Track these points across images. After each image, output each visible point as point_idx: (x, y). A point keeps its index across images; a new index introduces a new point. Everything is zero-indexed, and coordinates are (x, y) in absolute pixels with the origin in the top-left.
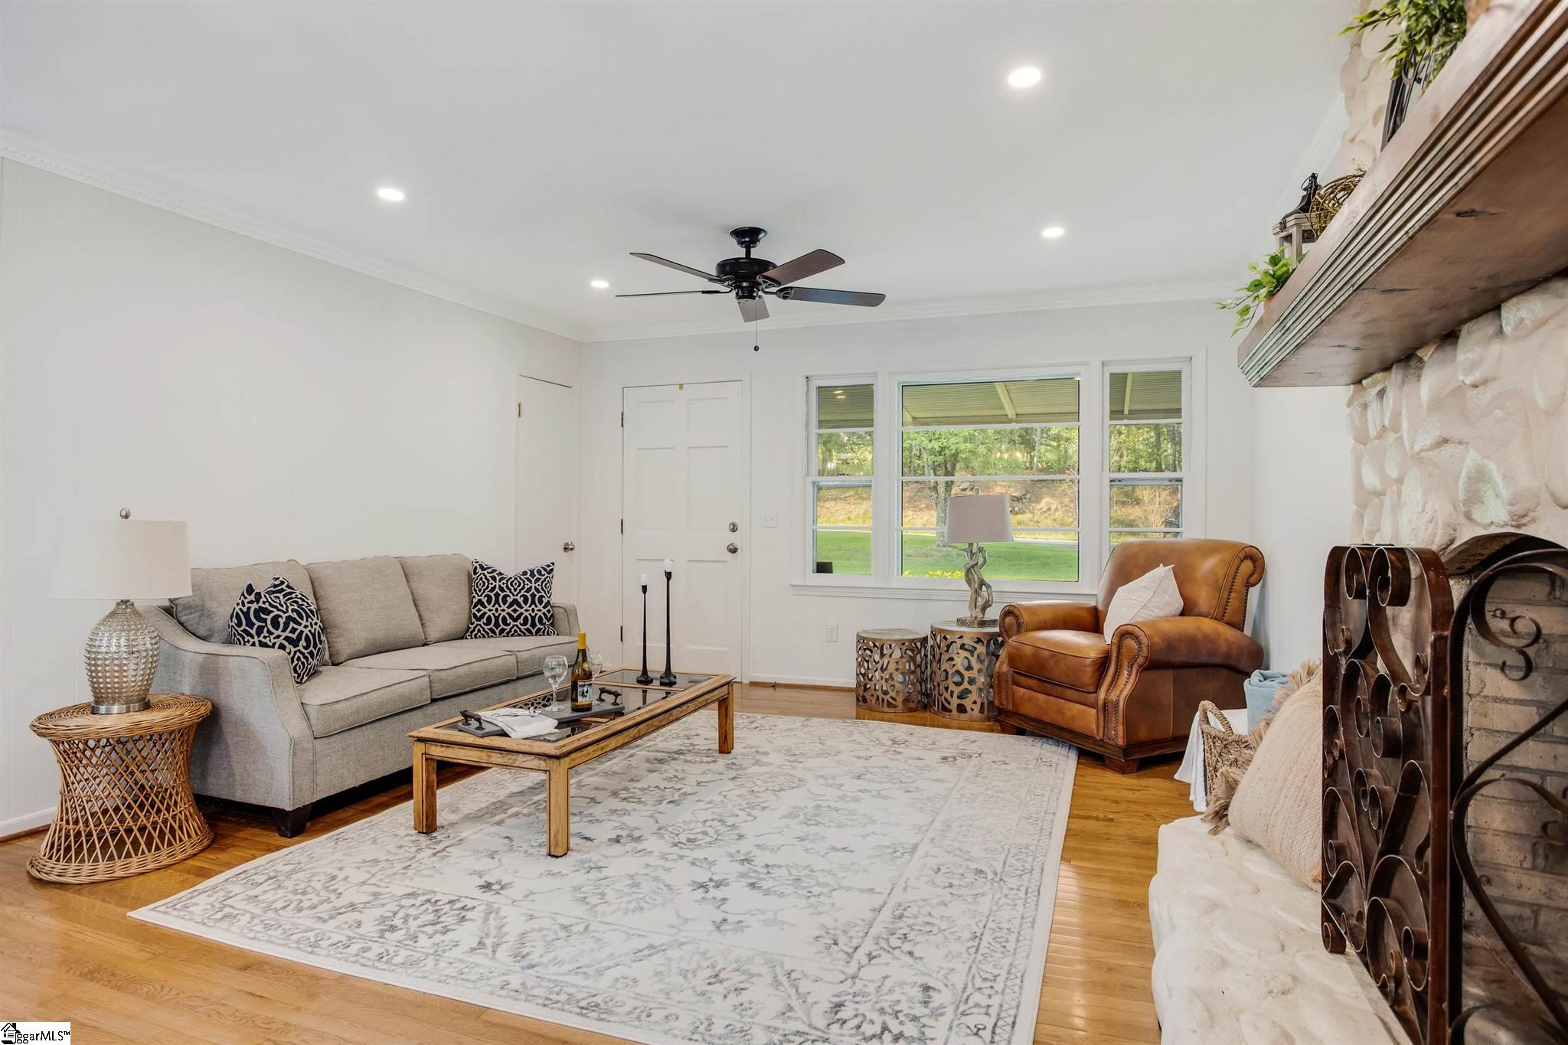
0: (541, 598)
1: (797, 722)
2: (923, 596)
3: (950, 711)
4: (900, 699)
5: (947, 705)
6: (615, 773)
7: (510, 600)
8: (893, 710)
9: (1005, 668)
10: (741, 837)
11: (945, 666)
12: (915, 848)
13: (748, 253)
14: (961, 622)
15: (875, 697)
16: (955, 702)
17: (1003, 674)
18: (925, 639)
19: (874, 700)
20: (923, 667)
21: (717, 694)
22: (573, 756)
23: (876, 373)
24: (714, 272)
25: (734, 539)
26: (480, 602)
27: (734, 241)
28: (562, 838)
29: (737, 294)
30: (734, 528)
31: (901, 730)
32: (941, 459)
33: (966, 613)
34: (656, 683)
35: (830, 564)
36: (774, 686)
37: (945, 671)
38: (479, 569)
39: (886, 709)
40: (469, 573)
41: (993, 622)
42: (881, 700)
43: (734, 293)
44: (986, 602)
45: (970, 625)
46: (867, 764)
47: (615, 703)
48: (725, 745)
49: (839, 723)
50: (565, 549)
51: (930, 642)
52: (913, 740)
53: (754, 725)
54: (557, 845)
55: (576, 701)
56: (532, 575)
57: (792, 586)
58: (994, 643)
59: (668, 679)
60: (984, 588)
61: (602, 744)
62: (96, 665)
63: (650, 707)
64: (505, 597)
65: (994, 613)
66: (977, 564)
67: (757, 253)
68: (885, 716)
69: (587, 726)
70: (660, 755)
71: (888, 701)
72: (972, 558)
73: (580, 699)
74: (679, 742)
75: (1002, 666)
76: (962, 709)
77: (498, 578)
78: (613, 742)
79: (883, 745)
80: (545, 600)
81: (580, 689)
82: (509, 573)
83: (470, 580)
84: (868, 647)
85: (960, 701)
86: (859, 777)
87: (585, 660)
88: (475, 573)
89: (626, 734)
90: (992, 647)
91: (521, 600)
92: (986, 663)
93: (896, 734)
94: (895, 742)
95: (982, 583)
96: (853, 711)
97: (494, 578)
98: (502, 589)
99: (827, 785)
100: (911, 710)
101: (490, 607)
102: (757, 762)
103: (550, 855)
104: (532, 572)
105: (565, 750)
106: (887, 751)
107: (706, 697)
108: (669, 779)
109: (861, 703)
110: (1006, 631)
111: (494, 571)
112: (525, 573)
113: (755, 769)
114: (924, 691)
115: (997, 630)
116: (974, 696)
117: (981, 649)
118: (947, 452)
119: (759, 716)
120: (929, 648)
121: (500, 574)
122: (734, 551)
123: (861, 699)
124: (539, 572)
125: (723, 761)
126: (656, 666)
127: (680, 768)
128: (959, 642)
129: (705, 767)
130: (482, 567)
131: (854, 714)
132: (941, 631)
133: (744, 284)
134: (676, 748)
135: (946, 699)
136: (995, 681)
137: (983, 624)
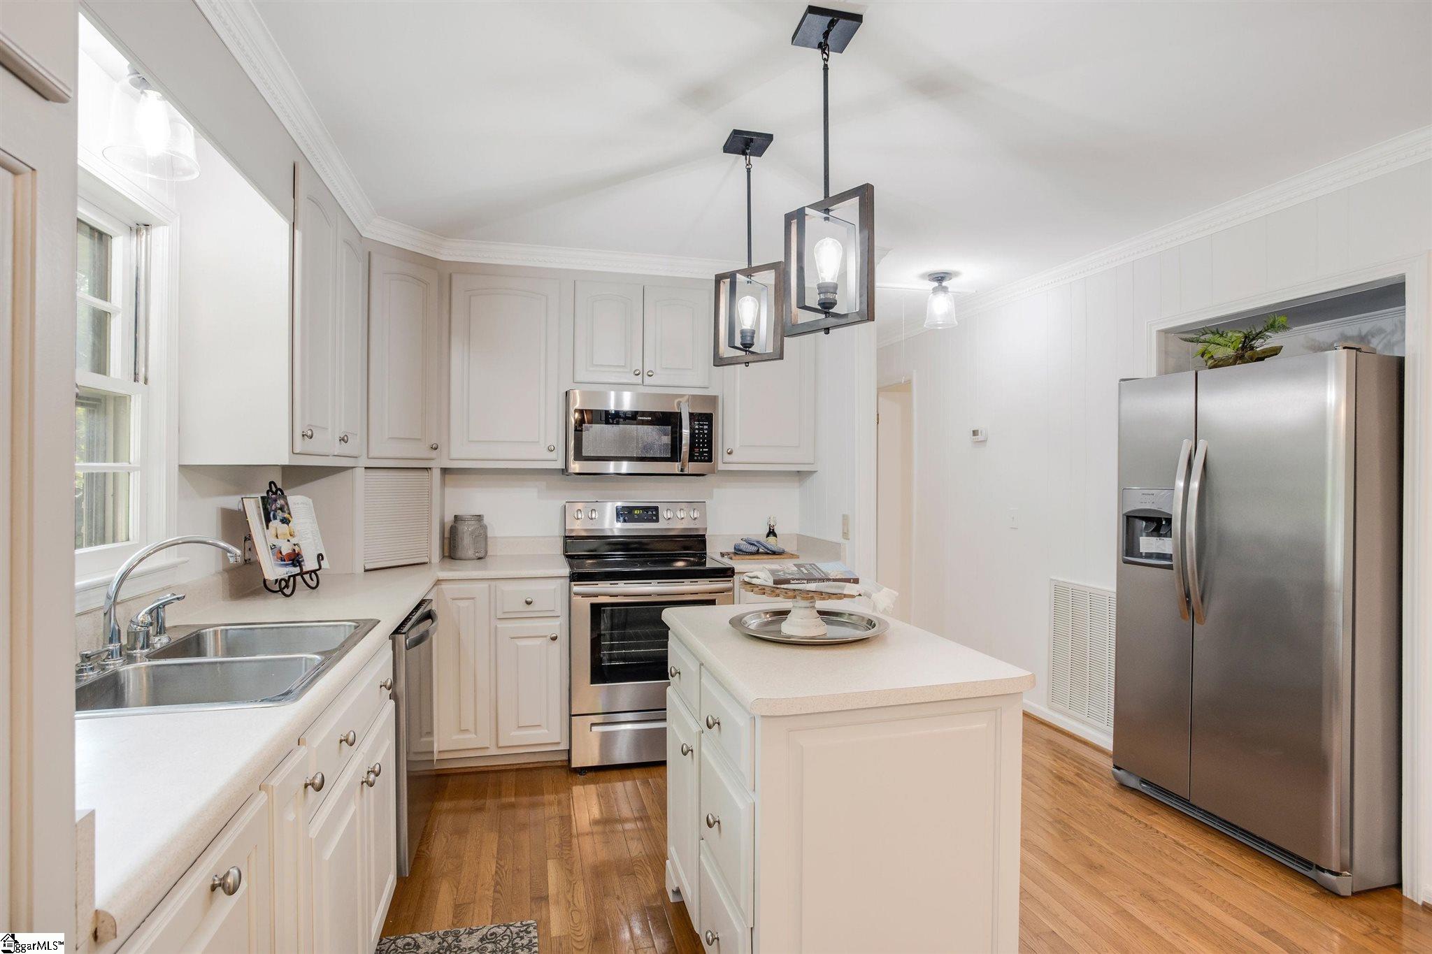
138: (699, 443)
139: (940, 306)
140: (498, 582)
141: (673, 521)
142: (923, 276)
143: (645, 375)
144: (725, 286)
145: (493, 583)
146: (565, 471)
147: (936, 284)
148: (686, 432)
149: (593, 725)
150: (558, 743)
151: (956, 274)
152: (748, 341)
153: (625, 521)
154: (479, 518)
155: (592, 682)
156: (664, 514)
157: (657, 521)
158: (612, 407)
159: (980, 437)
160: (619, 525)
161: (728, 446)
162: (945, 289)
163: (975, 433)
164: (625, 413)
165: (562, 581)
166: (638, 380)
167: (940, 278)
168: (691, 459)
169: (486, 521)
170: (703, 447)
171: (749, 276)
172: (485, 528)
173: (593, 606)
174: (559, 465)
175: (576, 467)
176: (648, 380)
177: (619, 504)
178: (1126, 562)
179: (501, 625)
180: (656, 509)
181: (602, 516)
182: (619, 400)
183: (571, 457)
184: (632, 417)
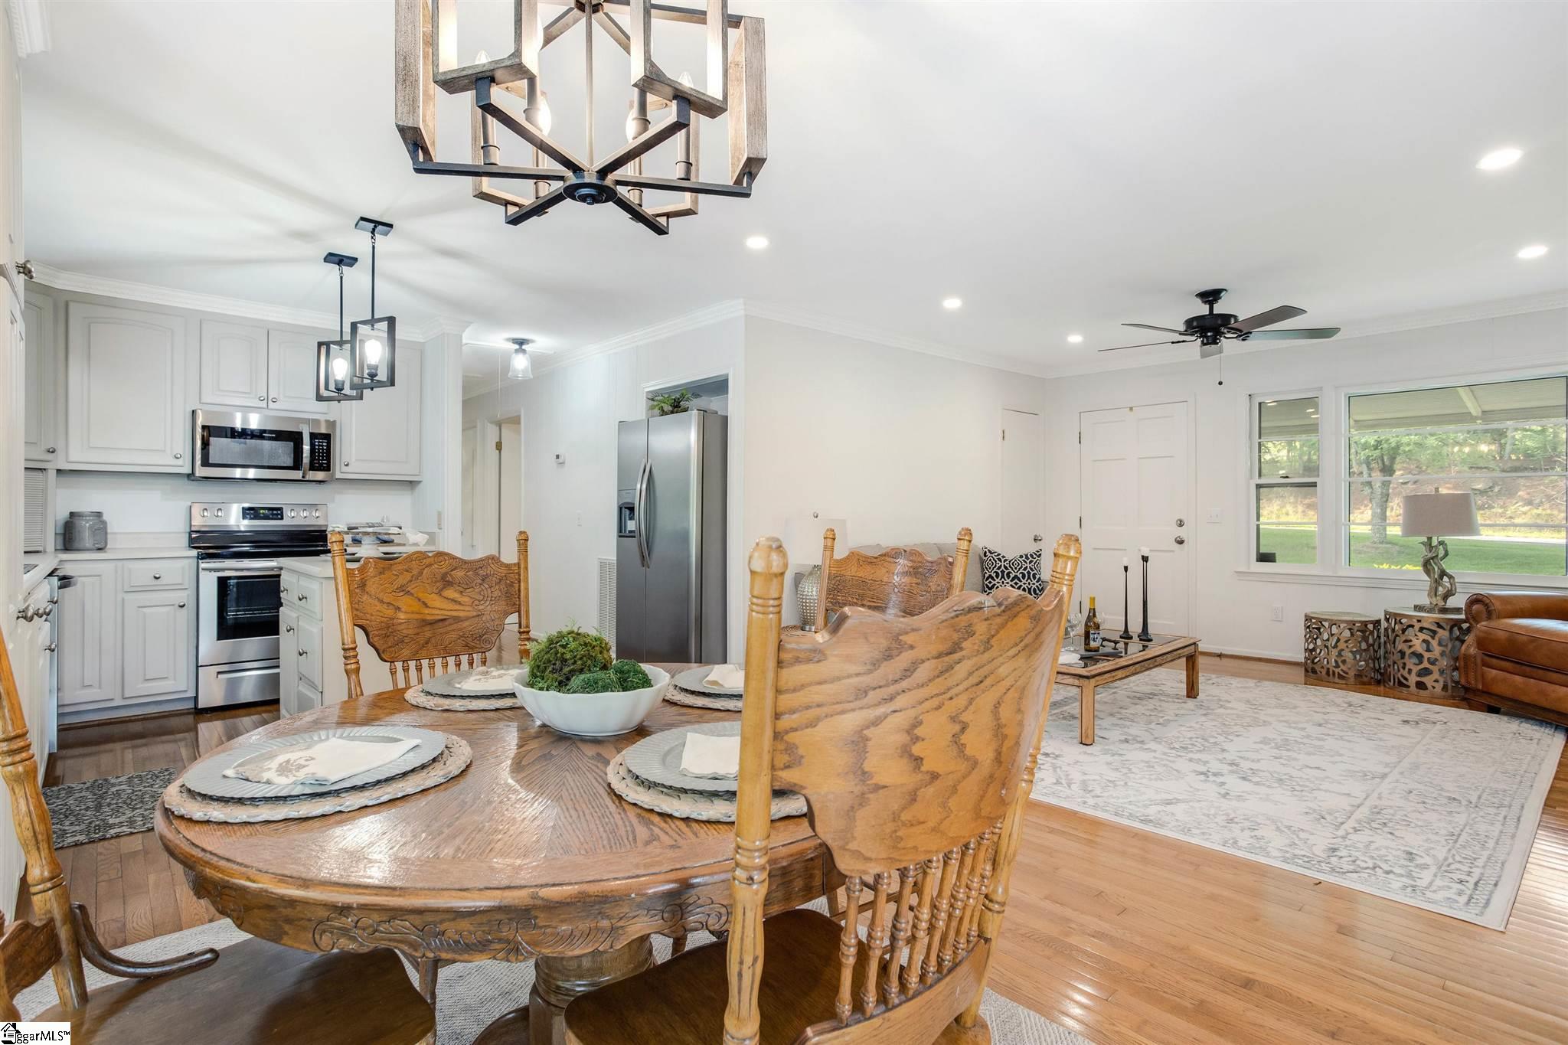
0: (1034, 575)
1: (1251, 683)
2: (1375, 585)
3: (1409, 687)
4: (1352, 673)
5: (1404, 681)
6: (1106, 703)
7: (1012, 576)
8: (1344, 682)
9: (1473, 651)
10: (1224, 750)
11: (1400, 646)
12: (1384, 776)
13: (1211, 309)
14: (1418, 608)
15: (1325, 670)
16: (1413, 679)
17: (1470, 656)
18: (1378, 622)
19: (1324, 672)
20: (1376, 647)
21: (1187, 651)
22: (1097, 678)
23: (1321, 388)
24: (1182, 328)
25: (1182, 533)
26: (990, 576)
27: (1199, 301)
28: (1090, 732)
29: (1202, 341)
30: (1181, 524)
31: (1356, 697)
32: (1377, 453)
33: (1425, 600)
34: (1136, 639)
35: (1273, 555)
36: (1220, 656)
37: (1400, 651)
38: (988, 553)
39: (1337, 680)
40: (980, 558)
41: (1458, 610)
42: (1331, 672)
43: (1199, 341)
44: (1448, 591)
45: (1430, 610)
46: (1325, 717)
47: (1115, 648)
48: (1192, 691)
49: (1291, 686)
50: (1035, 540)
51: (1384, 624)
52: (1369, 705)
53: (1211, 682)
54: (1087, 737)
55: (1089, 644)
56: (1027, 558)
57: (1237, 572)
58: (1458, 629)
59: (1145, 637)
60: (1445, 579)
61: (1113, 674)
62: (806, 602)
63: (1130, 657)
64: (1008, 574)
65: (1458, 601)
66: (1437, 556)
67: (1219, 308)
68: (1337, 686)
69: (1097, 661)
70: (1138, 695)
71: (1339, 673)
72: (1430, 551)
73: (1092, 643)
74: (1149, 687)
75: (1470, 646)
76: (1420, 685)
77: (1003, 560)
78: (1120, 674)
79: (1339, 706)
80: (1037, 577)
81: (1091, 636)
82: (1009, 557)
83: (982, 562)
84: (1314, 626)
85: (1419, 679)
86: (1320, 725)
87: (1094, 615)
88: (985, 556)
89: (1127, 669)
90: (1457, 632)
91: (1020, 576)
92: (1450, 646)
93: (1350, 699)
94: (1350, 705)
95: (1443, 573)
96: (1303, 679)
97: (1000, 560)
98: (1006, 568)
99: (1290, 727)
100: (1364, 684)
101: (997, 580)
102: (1221, 706)
103: (1081, 743)
104: (1026, 556)
105: (1093, 673)
106: (1344, 710)
107: (1179, 652)
108: (1152, 710)
109: (1311, 674)
110: (1472, 618)
111: (999, 555)
112: (1021, 557)
113: (1221, 711)
114: (1377, 667)
115: (1463, 616)
116: (1436, 675)
117: (1443, 634)
118: (1385, 446)
119: (1214, 676)
120: (1382, 630)
121: (1003, 557)
122: (1181, 542)
123: (1310, 670)
124: (1031, 556)
125: (1191, 703)
126: (1135, 628)
127: (1158, 704)
128: (1417, 626)
129: (1178, 705)
130: (990, 551)
131: (1303, 682)
132: (1396, 615)
133: (1209, 334)
134: (1149, 692)
135: (1402, 676)
136: (1459, 663)
137: (1444, 610)
138: (319, 456)
139: (520, 363)
140: (125, 562)
141: (294, 519)
142: (508, 340)
143: (270, 402)
144: (323, 350)
145: (120, 563)
146: (191, 476)
147: (517, 347)
148: (306, 448)
149: (219, 673)
150: (186, 691)
151: (533, 341)
152: (340, 387)
153: (251, 519)
154: (99, 515)
155: (218, 639)
156: (288, 513)
157: (282, 518)
158: (238, 425)
159: (560, 460)
160: (246, 522)
161: (345, 459)
162: (524, 351)
163: (558, 457)
164: (252, 431)
165: (190, 560)
166: (264, 404)
167: (521, 342)
168: (312, 468)
169: (105, 517)
170: (323, 460)
171: (341, 346)
172: (104, 523)
173: (220, 579)
174: (187, 470)
175: (200, 471)
176: (272, 405)
177: (247, 505)
178: (620, 536)
179: (128, 597)
180: (280, 509)
181: (228, 514)
182: (245, 420)
183: (198, 462)
184: (259, 435)
